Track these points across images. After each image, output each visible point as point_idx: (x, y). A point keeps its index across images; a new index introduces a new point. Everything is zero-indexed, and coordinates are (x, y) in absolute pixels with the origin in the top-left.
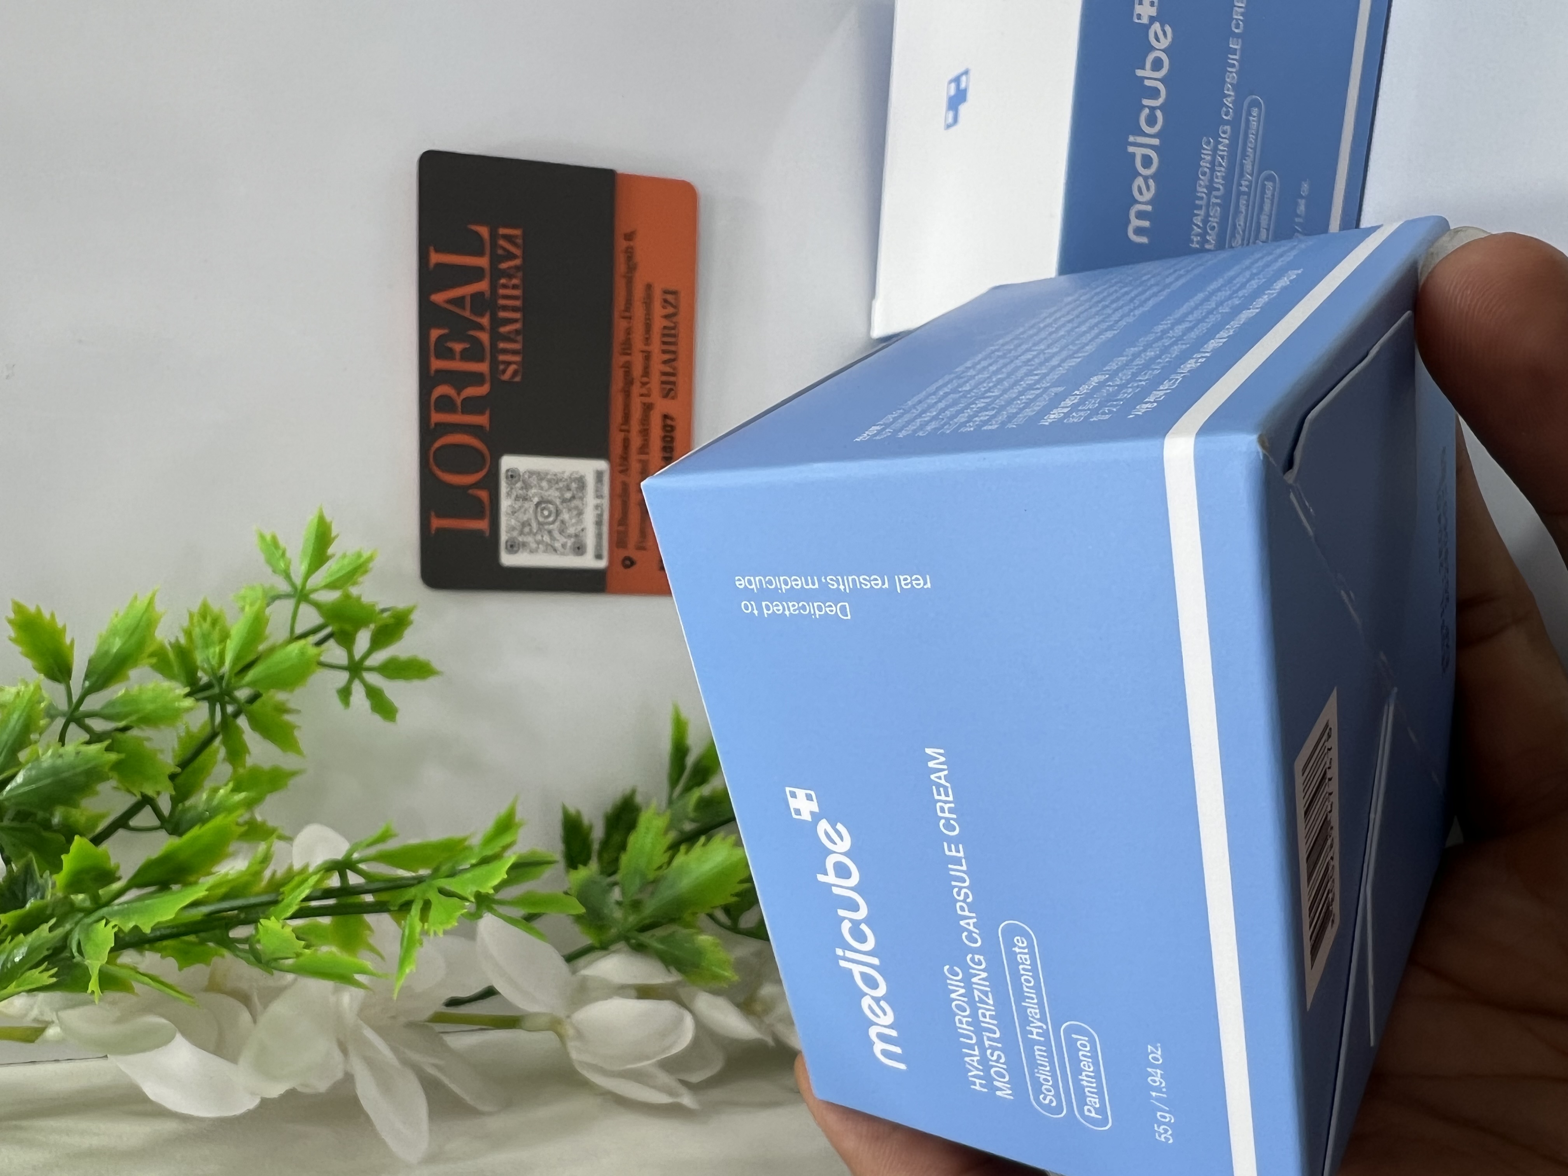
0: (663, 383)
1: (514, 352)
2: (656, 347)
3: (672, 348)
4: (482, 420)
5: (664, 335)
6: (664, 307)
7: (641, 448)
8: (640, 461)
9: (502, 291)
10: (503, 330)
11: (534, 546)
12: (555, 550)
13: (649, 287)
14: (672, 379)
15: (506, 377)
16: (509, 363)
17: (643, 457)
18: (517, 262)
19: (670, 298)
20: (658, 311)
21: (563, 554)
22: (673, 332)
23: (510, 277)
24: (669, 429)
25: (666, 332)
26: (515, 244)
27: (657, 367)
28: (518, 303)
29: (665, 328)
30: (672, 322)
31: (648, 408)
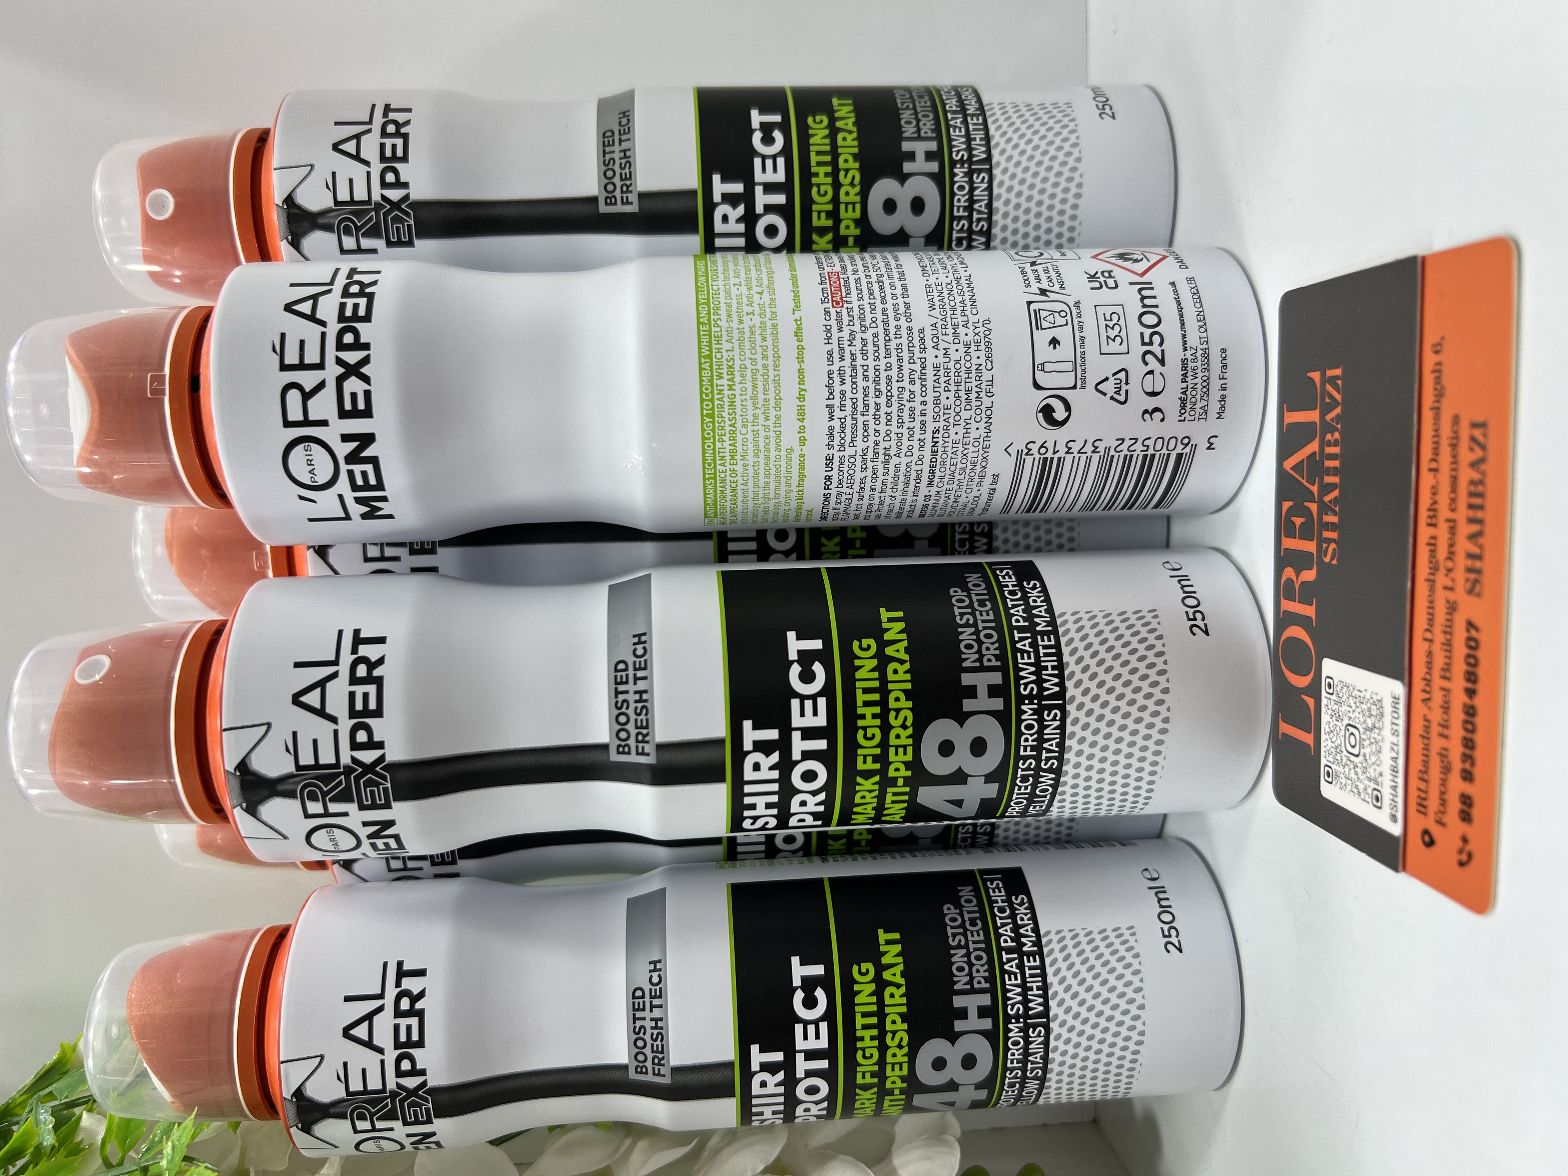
0: (1470, 570)
1: (1333, 527)
2: (1462, 513)
3: (1479, 514)
4: (1309, 611)
5: (1472, 495)
6: (1471, 449)
7: (1443, 669)
8: (1442, 689)
9: (1329, 450)
10: (1327, 499)
11: (1344, 781)
12: (1359, 794)
13: (1456, 420)
14: (1478, 564)
15: (1327, 559)
16: (1329, 541)
17: (1446, 684)
18: (1338, 410)
19: (1477, 433)
20: (1466, 456)
21: (1364, 800)
22: (1480, 489)
23: (1332, 430)
24: (1473, 644)
25: (1472, 488)
26: (1336, 388)
27: (1463, 546)
28: (1336, 463)
29: (1472, 483)
30: (1478, 471)
31: (1452, 608)
